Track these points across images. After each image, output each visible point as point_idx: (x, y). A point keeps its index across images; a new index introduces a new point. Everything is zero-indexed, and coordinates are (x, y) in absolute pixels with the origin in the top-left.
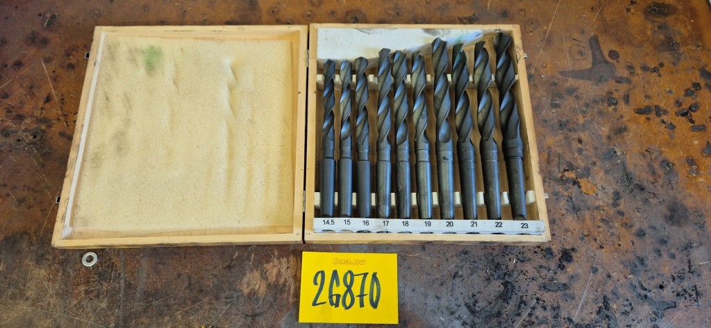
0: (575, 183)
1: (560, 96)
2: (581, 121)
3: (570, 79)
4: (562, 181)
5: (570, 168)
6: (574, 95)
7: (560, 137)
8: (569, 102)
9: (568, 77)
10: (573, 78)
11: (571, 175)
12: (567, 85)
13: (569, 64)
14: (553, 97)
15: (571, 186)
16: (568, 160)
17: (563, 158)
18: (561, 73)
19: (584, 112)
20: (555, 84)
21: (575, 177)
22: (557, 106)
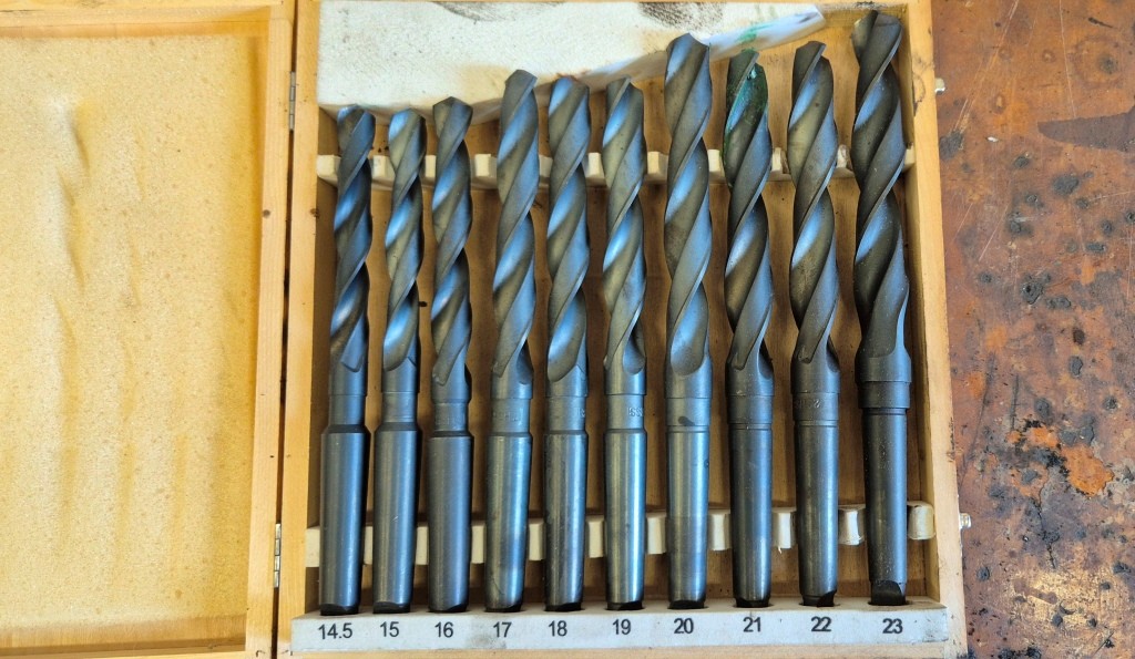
0: (1053, 460)
1: (1035, 200)
2: (1087, 275)
3: (1069, 147)
4: (1019, 456)
5: (1046, 416)
6: (1076, 195)
7: (1025, 325)
8: (1059, 219)
9: (1064, 140)
10: (1077, 141)
11: (1045, 438)
12: (1059, 165)
13: (1070, 100)
14: (1014, 203)
15: (1040, 469)
16: (1040, 395)
17: (1028, 389)
18: (1045, 128)
19: (1097, 249)
20: (1024, 163)
21: (1054, 443)
22: (1023, 231)
